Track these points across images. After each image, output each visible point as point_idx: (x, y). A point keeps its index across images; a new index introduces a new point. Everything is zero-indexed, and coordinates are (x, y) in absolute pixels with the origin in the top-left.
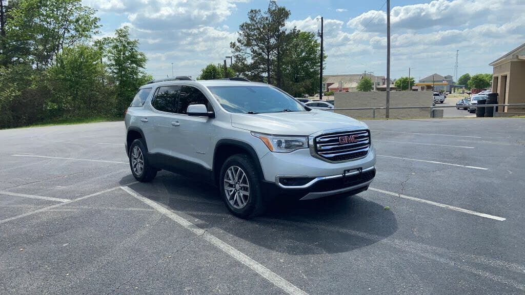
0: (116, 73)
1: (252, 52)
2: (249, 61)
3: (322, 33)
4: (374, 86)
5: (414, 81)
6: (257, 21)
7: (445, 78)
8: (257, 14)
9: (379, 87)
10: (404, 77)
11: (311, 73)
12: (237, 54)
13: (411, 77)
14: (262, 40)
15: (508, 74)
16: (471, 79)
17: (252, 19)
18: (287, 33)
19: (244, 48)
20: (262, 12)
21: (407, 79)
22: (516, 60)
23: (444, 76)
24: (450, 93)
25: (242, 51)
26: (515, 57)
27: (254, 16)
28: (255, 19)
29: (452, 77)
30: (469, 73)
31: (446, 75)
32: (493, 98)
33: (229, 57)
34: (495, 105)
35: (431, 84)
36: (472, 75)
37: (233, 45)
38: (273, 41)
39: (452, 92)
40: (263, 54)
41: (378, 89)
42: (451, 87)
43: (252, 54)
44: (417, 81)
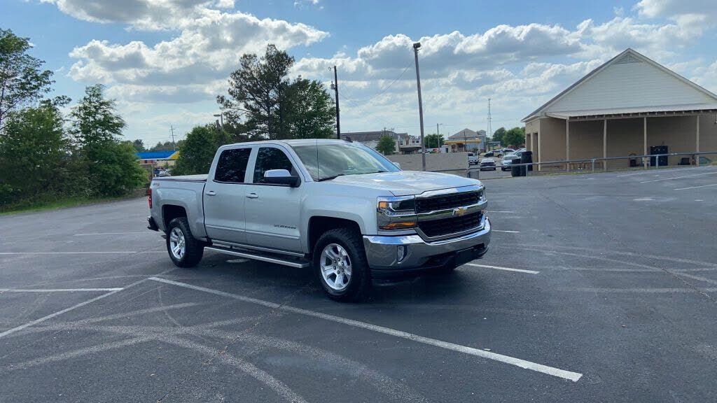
0: (84, 142)
1: (245, 107)
2: (243, 120)
3: (336, 86)
4: (397, 146)
5: (443, 139)
6: (252, 69)
7: (478, 133)
8: (252, 61)
9: (401, 146)
10: (432, 134)
11: (322, 132)
12: (227, 110)
13: (440, 134)
14: (259, 92)
15: (539, 131)
16: (506, 134)
17: (246, 66)
18: (290, 83)
19: (235, 102)
20: (258, 58)
21: (434, 135)
22: (545, 117)
23: (476, 131)
25: (233, 107)
26: (543, 114)
27: (248, 62)
28: (250, 66)
29: (485, 132)
30: (505, 127)
31: (479, 130)
32: (528, 156)
33: (219, 116)
34: (527, 164)
35: (462, 141)
36: (507, 129)
37: (221, 100)
38: (273, 94)
40: (262, 110)
41: (402, 150)
42: (485, 144)
43: (246, 109)
44: (446, 138)
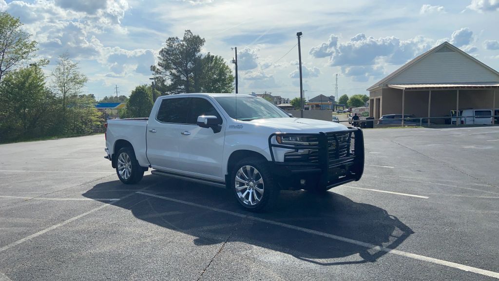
1: (170, 74)
2: (169, 83)
3: (236, 61)
5: (305, 101)
6: (175, 47)
7: (329, 98)
8: (175, 42)
12: (158, 75)
14: (180, 63)
15: (381, 97)
16: (349, 99)
17: (170, 46)
18: (202, 58)
19: (163, 70)
20: (179, 40)
22: (386, 88)
24: (334, 111)
25: (162, 73)
26: (385, 85)
27: (172, 43)
28: (173, 45)
29: (334, 97)
31: (330, 96)
33: (153, 79)
35: (319, 103)
36: (350, 96)
37: (153, 68)
38: (190, 65)
39: (335, 110)
40: (182, 76)
42: (334, 105)
43: (171, 76)
44: (307, 100)
